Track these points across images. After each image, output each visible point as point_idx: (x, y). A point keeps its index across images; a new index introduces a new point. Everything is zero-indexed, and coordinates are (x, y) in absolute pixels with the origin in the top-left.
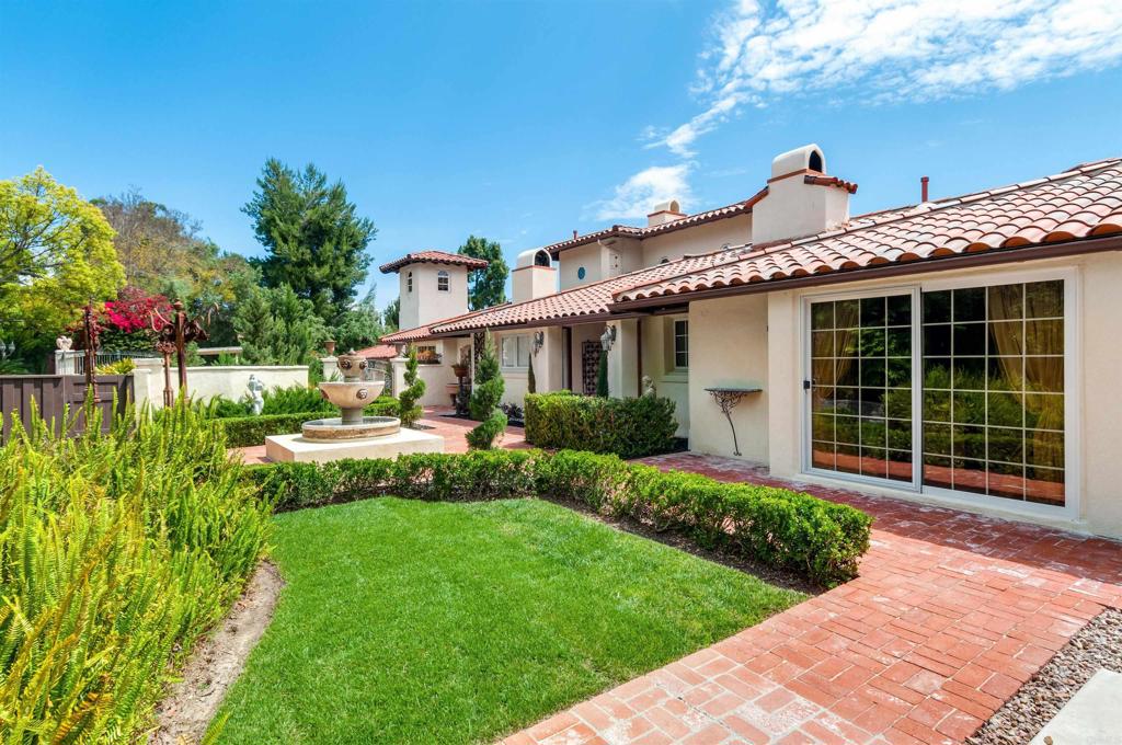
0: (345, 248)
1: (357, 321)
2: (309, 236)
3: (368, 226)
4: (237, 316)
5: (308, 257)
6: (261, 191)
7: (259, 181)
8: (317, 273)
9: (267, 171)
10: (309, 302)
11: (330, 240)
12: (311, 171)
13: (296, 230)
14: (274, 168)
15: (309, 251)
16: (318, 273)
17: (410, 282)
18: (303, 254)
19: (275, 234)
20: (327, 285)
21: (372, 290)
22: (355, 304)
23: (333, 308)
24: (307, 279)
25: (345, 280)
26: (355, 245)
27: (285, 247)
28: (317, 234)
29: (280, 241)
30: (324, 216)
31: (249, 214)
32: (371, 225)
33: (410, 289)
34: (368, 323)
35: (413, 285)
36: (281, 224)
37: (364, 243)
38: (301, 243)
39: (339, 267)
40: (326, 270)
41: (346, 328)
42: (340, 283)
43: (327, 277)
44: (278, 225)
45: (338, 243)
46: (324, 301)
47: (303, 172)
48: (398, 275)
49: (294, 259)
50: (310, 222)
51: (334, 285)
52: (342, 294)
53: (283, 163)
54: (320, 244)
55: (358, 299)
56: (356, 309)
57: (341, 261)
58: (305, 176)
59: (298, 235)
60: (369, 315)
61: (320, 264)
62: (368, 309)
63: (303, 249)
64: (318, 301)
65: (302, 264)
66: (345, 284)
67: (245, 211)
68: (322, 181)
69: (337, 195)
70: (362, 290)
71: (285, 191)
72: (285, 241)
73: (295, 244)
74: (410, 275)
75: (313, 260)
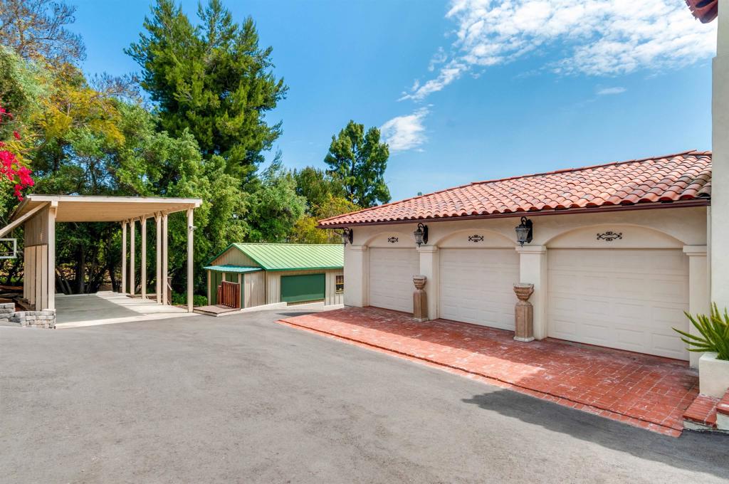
2: (216, 80)
4: (125, 168)
5: (216, 103)
6: (149, 34)
8: (229, 124)
9: (158, 10)
11: (244, 86)
13: (200, 70)
14: (165, 8)
15: (216, 97)
18: (210, 99)
20: (240, 142)
24: (215, 131)
25: (259, 139)
31: (135, 57)
36: (180, 64)
38: (206, 86)
43: (240, 131)
45: (251, 92)
49: (199, 104)
50: (218, 64)
54: (230, 89)
59: (203, 76)
63: (209, 94)
65: (207, 112)
67: (130, 54)
68: (229, 17)
71: (181, 30)
73: (200, 83)
75: (222, 108)
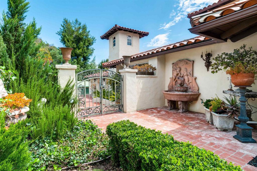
0: (87, 44)
1: (90, 67)
2: (76, 40)
3: (94, 39)
6: (62, 28)
7: (61, 25)
9: (64, 22)
10: (75, 60)
11: (82, 42)
12: (77, 21)
13: (72, 38)
14: (66, 21)
15: (76, 45)
16: (78, 52)
17: (114, 42)
18: (74, 45)
19: (66, 40)
20: (81, 56)
21: (95, 58)
22: (90, 62)
23: (83, 62)
24: (75, 53)
25: (87, 54)
26: (89, 44)
27: (68, 43)
28: (78, 40)
29: (67, 42)
30: (80, 34)
31: (58, 34)
32: (94, 38)
33: (114, 45)
34: (93, 67)
35: (116, 42)
36: (67, 37)
37: (92, 44)
38: (73, 42)
39: (85, 50)
40: (81, 50)
41: (87, 69)
42: (85, 55)
43: (81, 53)
44: (66, 37)
45: (84, 42)
46: (80, 60)
47: (74, 21)
48: (109, 40)
50: (76, 36)
51: (83, 56)
52: (85, 59)
53: (69, 20)
54: (79, 42)
55: (90, 61)
56: (90, 64)
57: (85, 48)
58: (75, 23)
59: (72, 40)
60: (94, 65)
61: (79, 49)
62: (93, 63)
63: (74, 44)
64: (78, 60)
66: (87, 55)
68: (80, 24)
69: (84, 28)
70: (91, 58)
71: (69, 27)
72: (68, 41)
73: (71, 42)
74: (115, 38)
75: (77, 48)
